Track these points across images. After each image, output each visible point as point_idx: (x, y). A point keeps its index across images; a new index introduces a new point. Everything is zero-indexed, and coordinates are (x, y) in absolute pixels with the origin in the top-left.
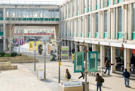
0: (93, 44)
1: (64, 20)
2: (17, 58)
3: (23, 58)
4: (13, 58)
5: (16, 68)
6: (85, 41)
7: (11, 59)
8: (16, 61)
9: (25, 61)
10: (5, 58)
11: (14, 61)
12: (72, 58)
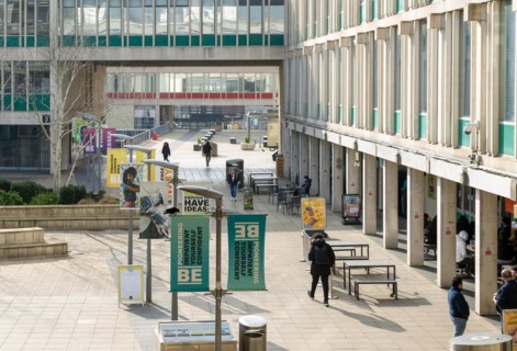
0: (387, 161)
2: (84, 209)
3: (107, 211)
4: (66, 211)
5: (61, 252)
6: (360, 143)
7: (59, 213)
8: (76, 224)
9: (114, 223)
10: (36, 209)
11: (69, 223)
12: (303, 216)
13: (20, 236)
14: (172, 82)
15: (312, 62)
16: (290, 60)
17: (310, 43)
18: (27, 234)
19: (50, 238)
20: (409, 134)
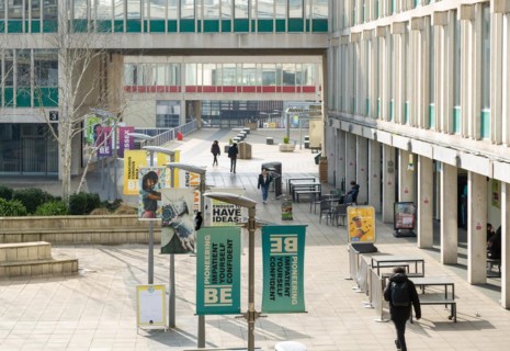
0: (444, 164)
1: (347, 32)
2: (97, 220)
3: (124, 222)
4: (76, 222)
6: (414, 143)
7: (68, 225)
8: (88, 237)
9: (132, 236)
10: (41, 220)
11: (80, 236)
12: (349, 228)
13: (23, 253)
14: (200, 73)
15: (360, 51)
16: (334, 48)
17: (357, 29)
18: (32, 249)
19: (58, 254)
20: (470, 134)
